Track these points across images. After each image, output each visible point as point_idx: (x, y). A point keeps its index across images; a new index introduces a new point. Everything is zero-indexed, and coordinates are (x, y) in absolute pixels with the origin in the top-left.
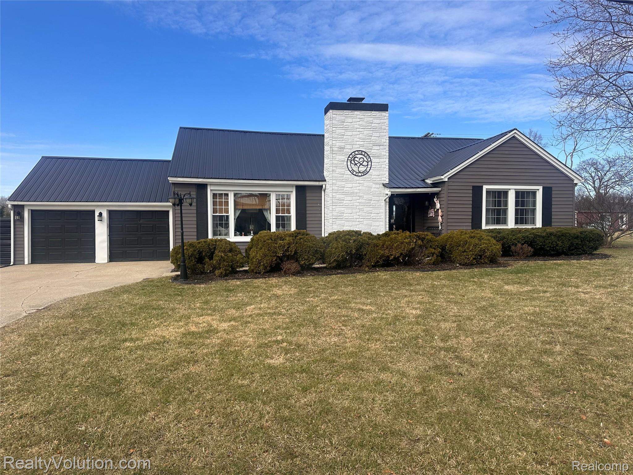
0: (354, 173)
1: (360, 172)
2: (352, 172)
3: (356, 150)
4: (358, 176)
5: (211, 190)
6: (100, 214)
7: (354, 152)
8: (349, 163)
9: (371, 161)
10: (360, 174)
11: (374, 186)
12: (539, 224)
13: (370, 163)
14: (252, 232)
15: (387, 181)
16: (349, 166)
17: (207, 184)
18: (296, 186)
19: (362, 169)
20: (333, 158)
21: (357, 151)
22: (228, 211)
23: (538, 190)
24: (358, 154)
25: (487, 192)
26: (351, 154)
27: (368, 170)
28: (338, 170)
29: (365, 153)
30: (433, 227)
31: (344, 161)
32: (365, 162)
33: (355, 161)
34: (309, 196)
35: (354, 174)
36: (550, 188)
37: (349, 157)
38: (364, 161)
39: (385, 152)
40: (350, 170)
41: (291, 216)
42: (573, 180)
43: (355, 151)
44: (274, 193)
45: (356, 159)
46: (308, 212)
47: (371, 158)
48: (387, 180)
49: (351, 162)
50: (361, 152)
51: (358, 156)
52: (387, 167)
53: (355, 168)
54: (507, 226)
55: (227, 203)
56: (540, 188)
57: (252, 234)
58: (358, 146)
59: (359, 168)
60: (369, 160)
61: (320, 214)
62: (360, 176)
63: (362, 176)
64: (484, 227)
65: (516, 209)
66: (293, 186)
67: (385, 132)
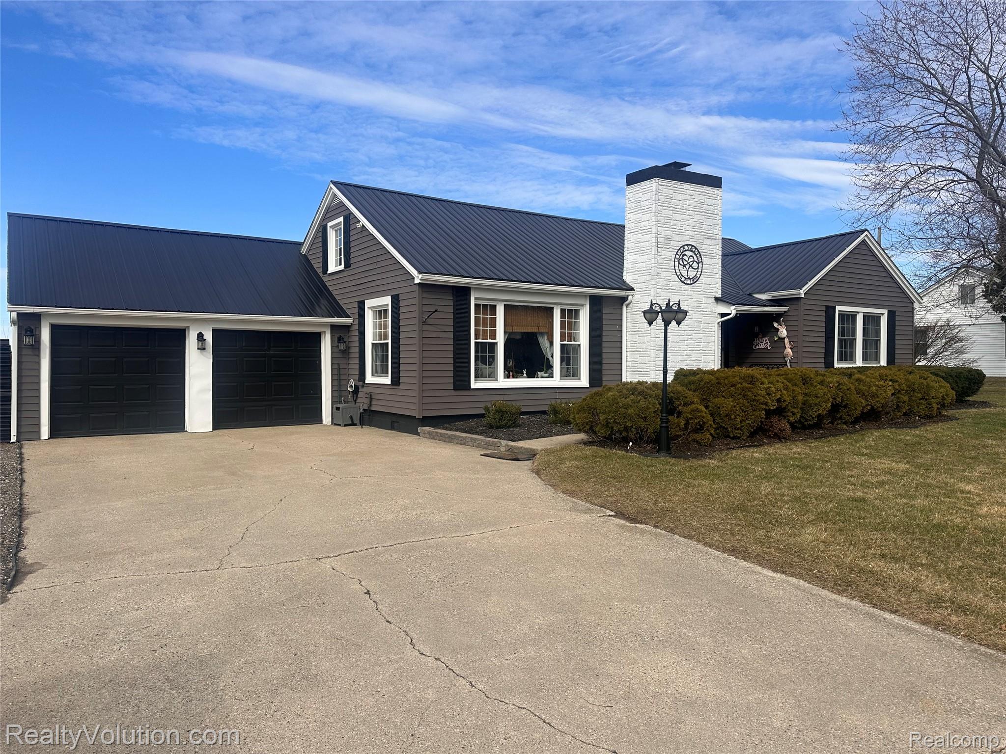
0: (683, 279)
1: (689, 278)
2: (680, 276)
3: (685, 243)
4: (687, 284)
5: (476, 299)
6: (200, 337)
7: (682, 247)
8: (677, 263)
9: (702, 262)
10: (689, 282)
11: (704, 300)
12: (883, 362)
13: (700, 265)
14: (525, 372)
15: (719, 295)
16: (677, 268)
17: (470, 288)
18: (590, 296)
19: (692, 273)
20: (659, 254)
21: (687, 245)
22: (495, 335)
23: (883, 314)
24: (687, 250)
25: (839, 314)
26: (679, 249)
27: (698, 276)
28: (664, 274)
29: (696, 248)
30: (771, 365)
31: (670, 260)
32: (695, 263)
33: (684, 261)
34: (607, 312)
35: (682, 281)
36: (894, 312)
37: (677, 254)
38: (694, 261)
39: (718, 251)
40: (678, 274)
41: (579, 345)
42: (912, 303)
43: (684, 245)
44: (559, 306)
45: (685, 257)
46: (604, 339)
47: (702, 256)
48: (720, 292)
49: (679, 263)
50: (692, 248)
51: (687, 253)
52: (720, 273)
53: (684, 273)
54: (855, 363)
55: (493, 323)
56: (886, 312)
57: (525, 375)
58: (687, 238)
59: (688, 271)
60: (700, 260)
61: (619, 343)
62: (689, 284)
63: (691, 284)
64: (836, 365)
65: (863, 340)
66: (586, 296)
67: (718, 219)
